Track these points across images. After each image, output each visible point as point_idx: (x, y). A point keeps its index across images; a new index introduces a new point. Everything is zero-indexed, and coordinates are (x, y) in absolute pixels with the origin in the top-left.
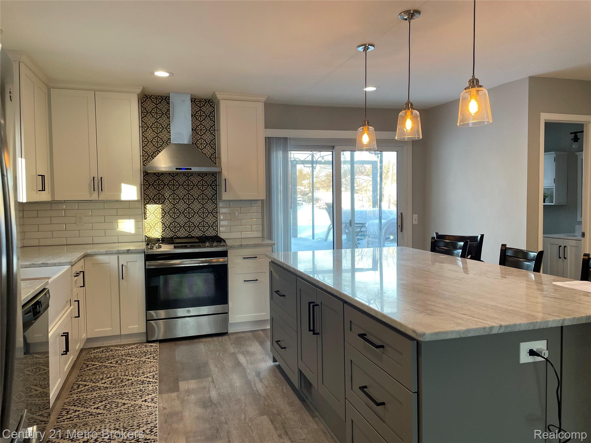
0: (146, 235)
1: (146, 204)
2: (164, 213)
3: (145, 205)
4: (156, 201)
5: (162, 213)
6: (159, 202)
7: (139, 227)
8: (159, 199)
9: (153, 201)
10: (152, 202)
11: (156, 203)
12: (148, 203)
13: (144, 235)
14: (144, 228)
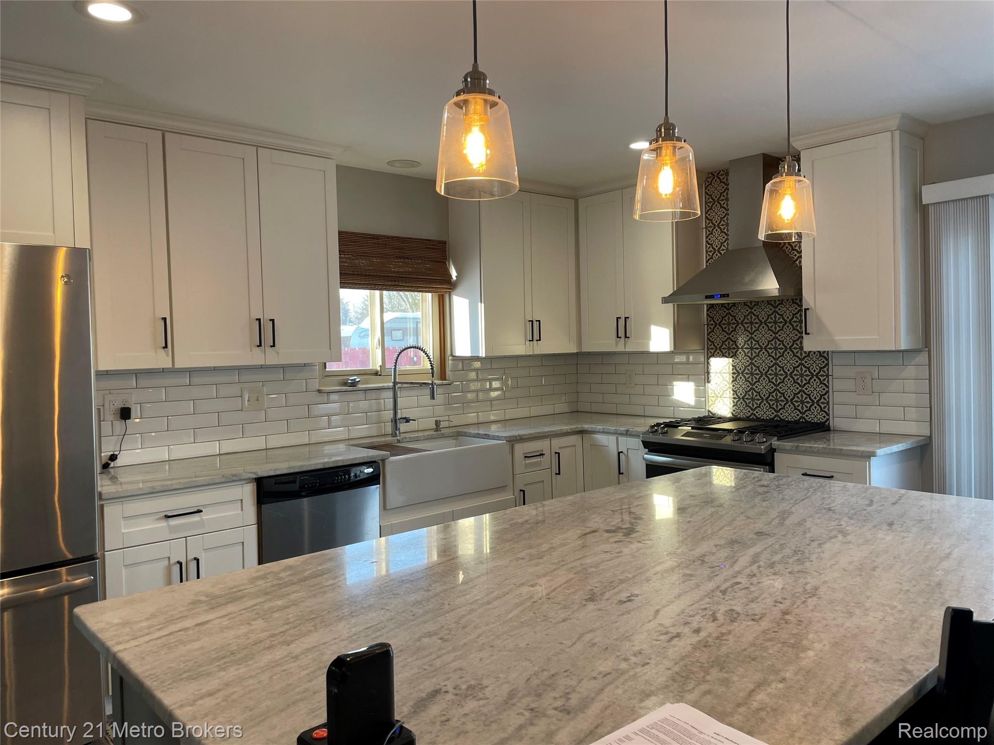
0: (710, 409)
1: (710, 357)
2: (737, 373)
3: (708, 359)
4: (724, 351)
5: (733, 373)
6: (729, 354)
7: (701, 394)
8: (729, 349)
9: (720, 353)
10: (718, 353)
11: (724, 356)
12: (713, 356)
13: (707, 409)
14: (707, 397)
